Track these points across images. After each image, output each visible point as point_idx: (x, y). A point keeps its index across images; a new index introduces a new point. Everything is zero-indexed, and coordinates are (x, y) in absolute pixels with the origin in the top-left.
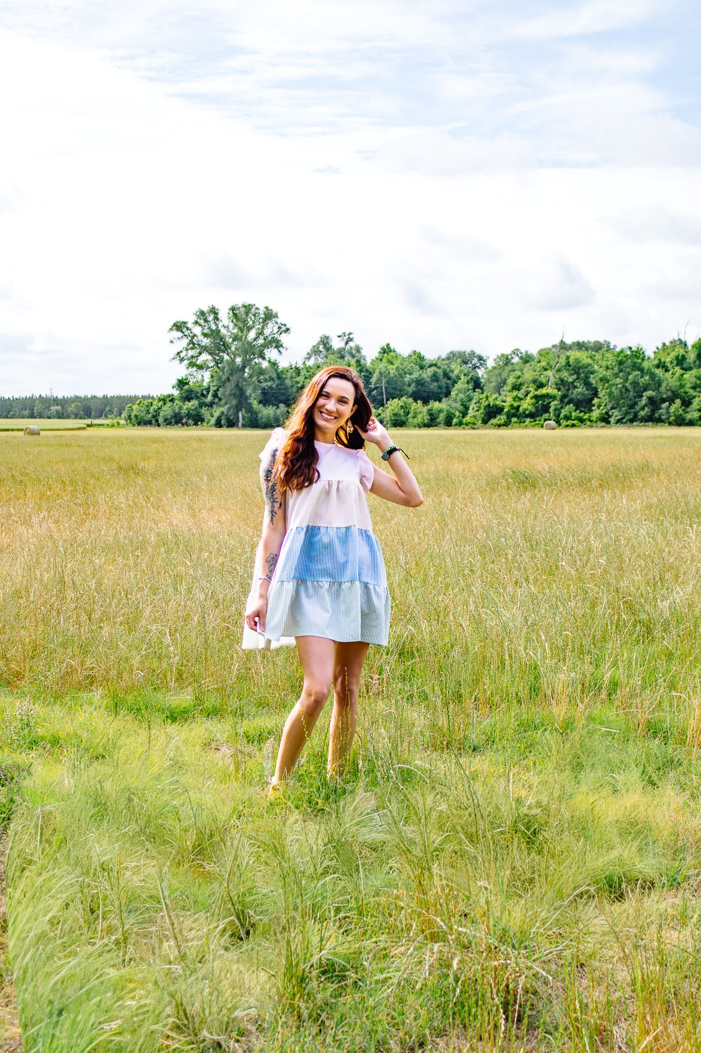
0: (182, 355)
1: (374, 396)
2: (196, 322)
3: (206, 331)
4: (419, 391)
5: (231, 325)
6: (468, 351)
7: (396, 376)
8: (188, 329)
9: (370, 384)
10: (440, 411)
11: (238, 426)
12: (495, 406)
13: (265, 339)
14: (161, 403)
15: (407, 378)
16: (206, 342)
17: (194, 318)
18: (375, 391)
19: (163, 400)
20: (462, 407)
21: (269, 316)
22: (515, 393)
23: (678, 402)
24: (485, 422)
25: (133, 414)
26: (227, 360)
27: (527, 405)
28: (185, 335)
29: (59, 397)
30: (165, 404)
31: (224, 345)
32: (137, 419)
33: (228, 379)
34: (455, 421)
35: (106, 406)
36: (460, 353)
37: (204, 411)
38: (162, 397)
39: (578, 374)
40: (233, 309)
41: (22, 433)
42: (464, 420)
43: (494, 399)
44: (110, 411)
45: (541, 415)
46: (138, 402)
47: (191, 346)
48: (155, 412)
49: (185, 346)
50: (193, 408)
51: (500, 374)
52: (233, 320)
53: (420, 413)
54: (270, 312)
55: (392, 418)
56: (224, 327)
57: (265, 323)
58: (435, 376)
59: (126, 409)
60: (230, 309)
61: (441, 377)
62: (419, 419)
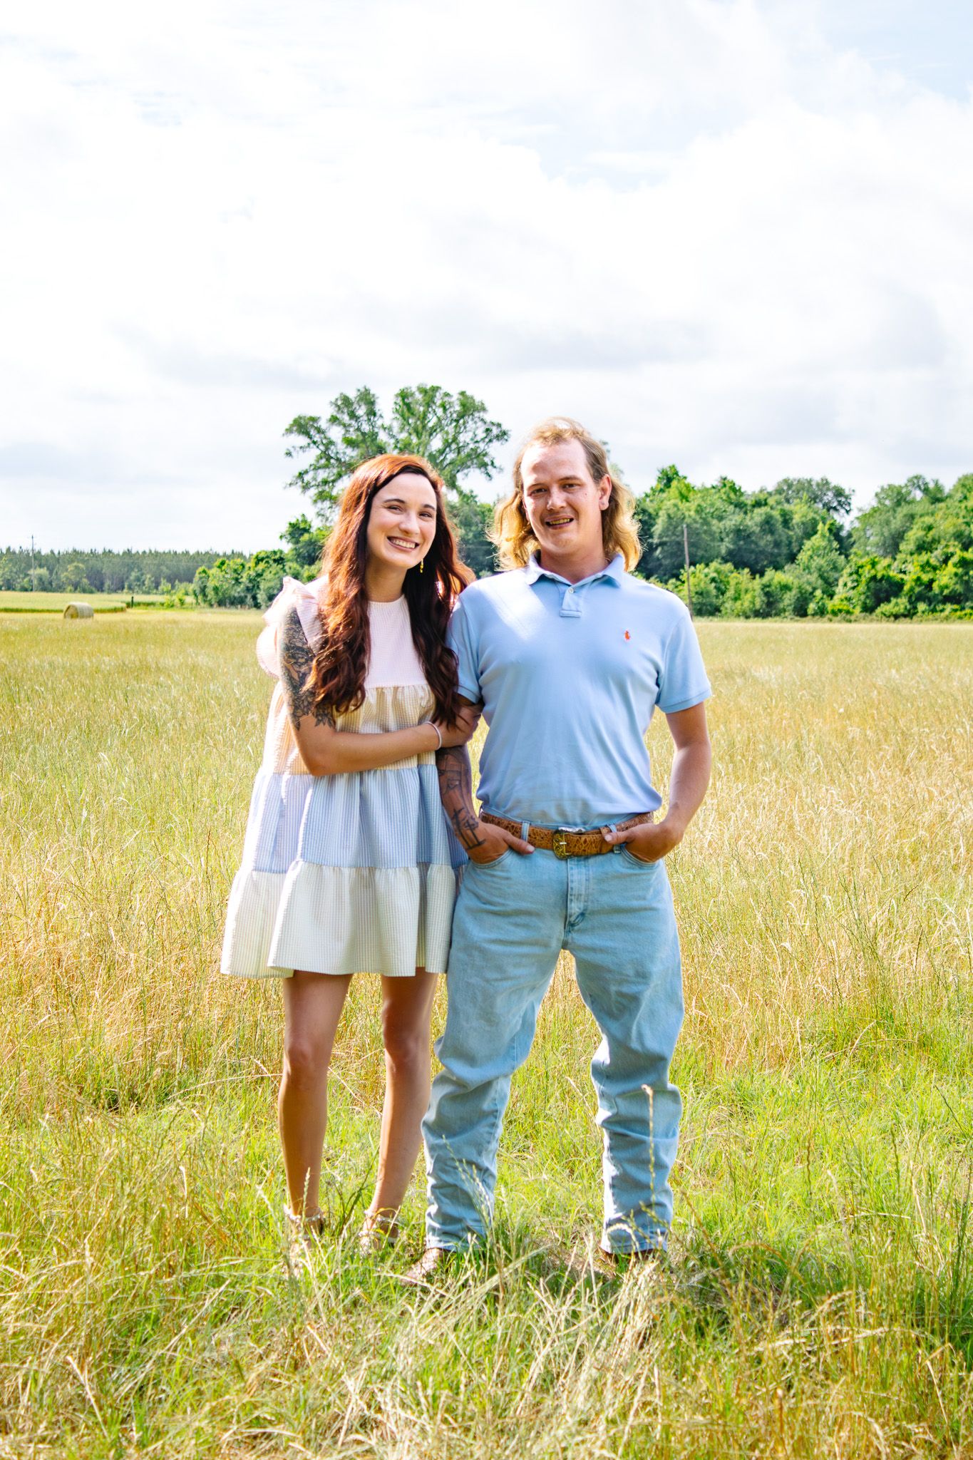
0: (307, 478)
1: (658, 559)
2: (334, 420)
3: (353, 435)
4: (740, 549)
5: (396, 426)
6: (817, 478)
7: (696, 522)
8: (319, 431)
10: (786, 588)
12: (888, 579)
13: (459, 450)
14: (262, 566)
15: (716, 526)
16: (349, 453)
17: (330, 411)
19: (265, 560)
20: (821, 581)
21: (469, 408)
22: (924, 557)
24: (868, 609)
25: (211, 584)
27: (946, 578)
28: (315, 443)
29: (43, 553)
30: (268, 567)
32: (217, 593)
34: (812, 607)
35: (130, 570)
36: (799, 482)
38: (262, 555)
41: (61, 616)
42: (830, 605)
43: (885, 568)
44: (138, 579)
46: (218, 563)
49: (313, 462)
51: (888, 523)
52: (403, 416)
53: (747, 591)
54: (470, 401)
55: (694, 600)
56: (385, 429)
57: (461, 421)
58: (768, 524)
59: (197, 575)
60: (397, 396)
61: (779, 525)
62: (746, 602)
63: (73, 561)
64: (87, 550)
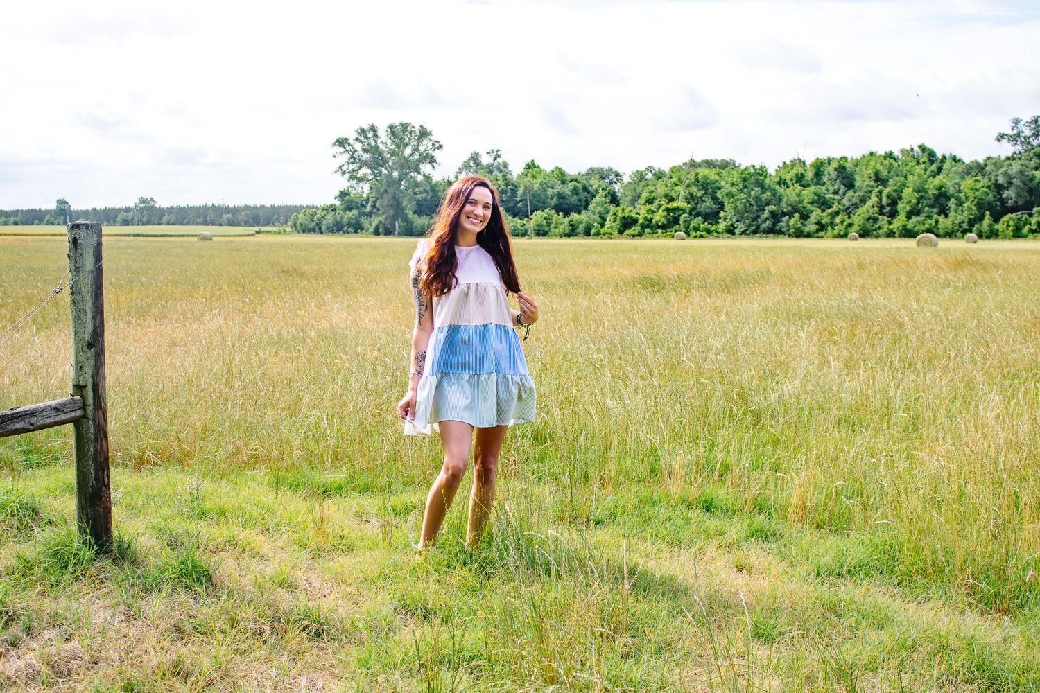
0: (344, 168)
1: (520, 207)
2: (357, 139)
3: (366, 147)
4: (561, 203)
5: (389, 142)
6: (606, 167)
7: (539, 190)
8: (349, 144)
9: (517, 197)
10: (581, 222)
11: (394, 234)
12: (631, 218)
13: (420, 155)
14: (324, 212)
15: (550, 192)
16: (366, 156)
17: (356, 135)
18: (521, 203)
19: (326, 209)
20: (600, 219)
21: (424, 133)
22: (649, 206)
23: (797, 215)
24: (621, 232)
25: (298, 222)
26: (385, 174)
27: (659, 217)
28: (347, 151)
29: (230, 206)
30: (328, 213)
31: (382, 160)
32: (302, 226)
33: (386, 191)
34: (593, 231)
35: (273, 216)
36: (598, 169)
37: (363, 219)
38: (325, 207)
39: (706, 189)
40: (391, 127)
41: (195, 239)
42: (602, 231)
43: (629, 211)
45: (672, 227)
46: (303, 211)
47: (352, 160)
49: (347, 161)
50: (353, 217)
51: (635, 189)
52: (391, 137)
53: (561, 224)
54: (425, 130)
55: (536, 229)
56: (383, 144)
57: (420, 140)
59: (293, 217)
60: (388, 128)
61: (581, 191)
62: (561, 229)
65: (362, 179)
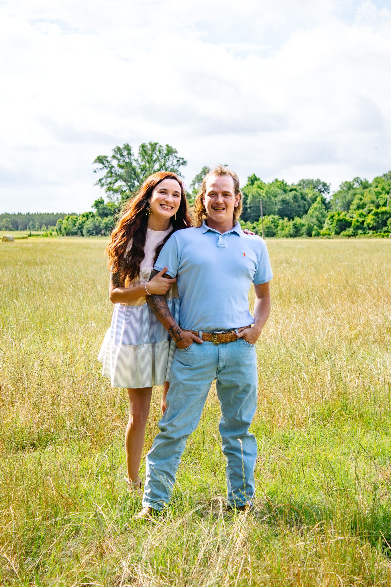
0: (103, 181)
1: (249, 214)
2: (114, 157)
3: (122, 164)
4: (284, 209)
5: (140, 159)
6: (315, 179)
7: (265, 198)
8: (108, 162)
10: (303, 225)
12: (345, 220)
14: (85, 218)
15: (274, 199)
16: (121, 171)
17: (112, 153)
19: (86, 216)
20: (318, 222)
21: (170, 151)
22: (361, 211)
24: (338, 233)
25: (63, 226)
27: (370, 220)
28: (106, 167)
30: (88, 219)
31: (135, 174)
32: (66, 230)
34: (314, 233)
36: (308, 181)
38: (85, 214)
42: (322, 232)
43: (344, 216)
45: (382, 228)
46: (66, 217)
48: (80, 225)
49: (105, 175)
50: (110, 222)
51: (345, 197)
52: (143, 156)
53: (287, 227)
54: (170, 148)
55: (265, 230)
56: (135, 160)
57: (167, 157)
58: (295, 198)
59: (58, 223)
60: (140, 147)
61: (300, 199)
62: (286, 231)
63: (4, 218)
64: (11, 213)
65: (117, 191)
